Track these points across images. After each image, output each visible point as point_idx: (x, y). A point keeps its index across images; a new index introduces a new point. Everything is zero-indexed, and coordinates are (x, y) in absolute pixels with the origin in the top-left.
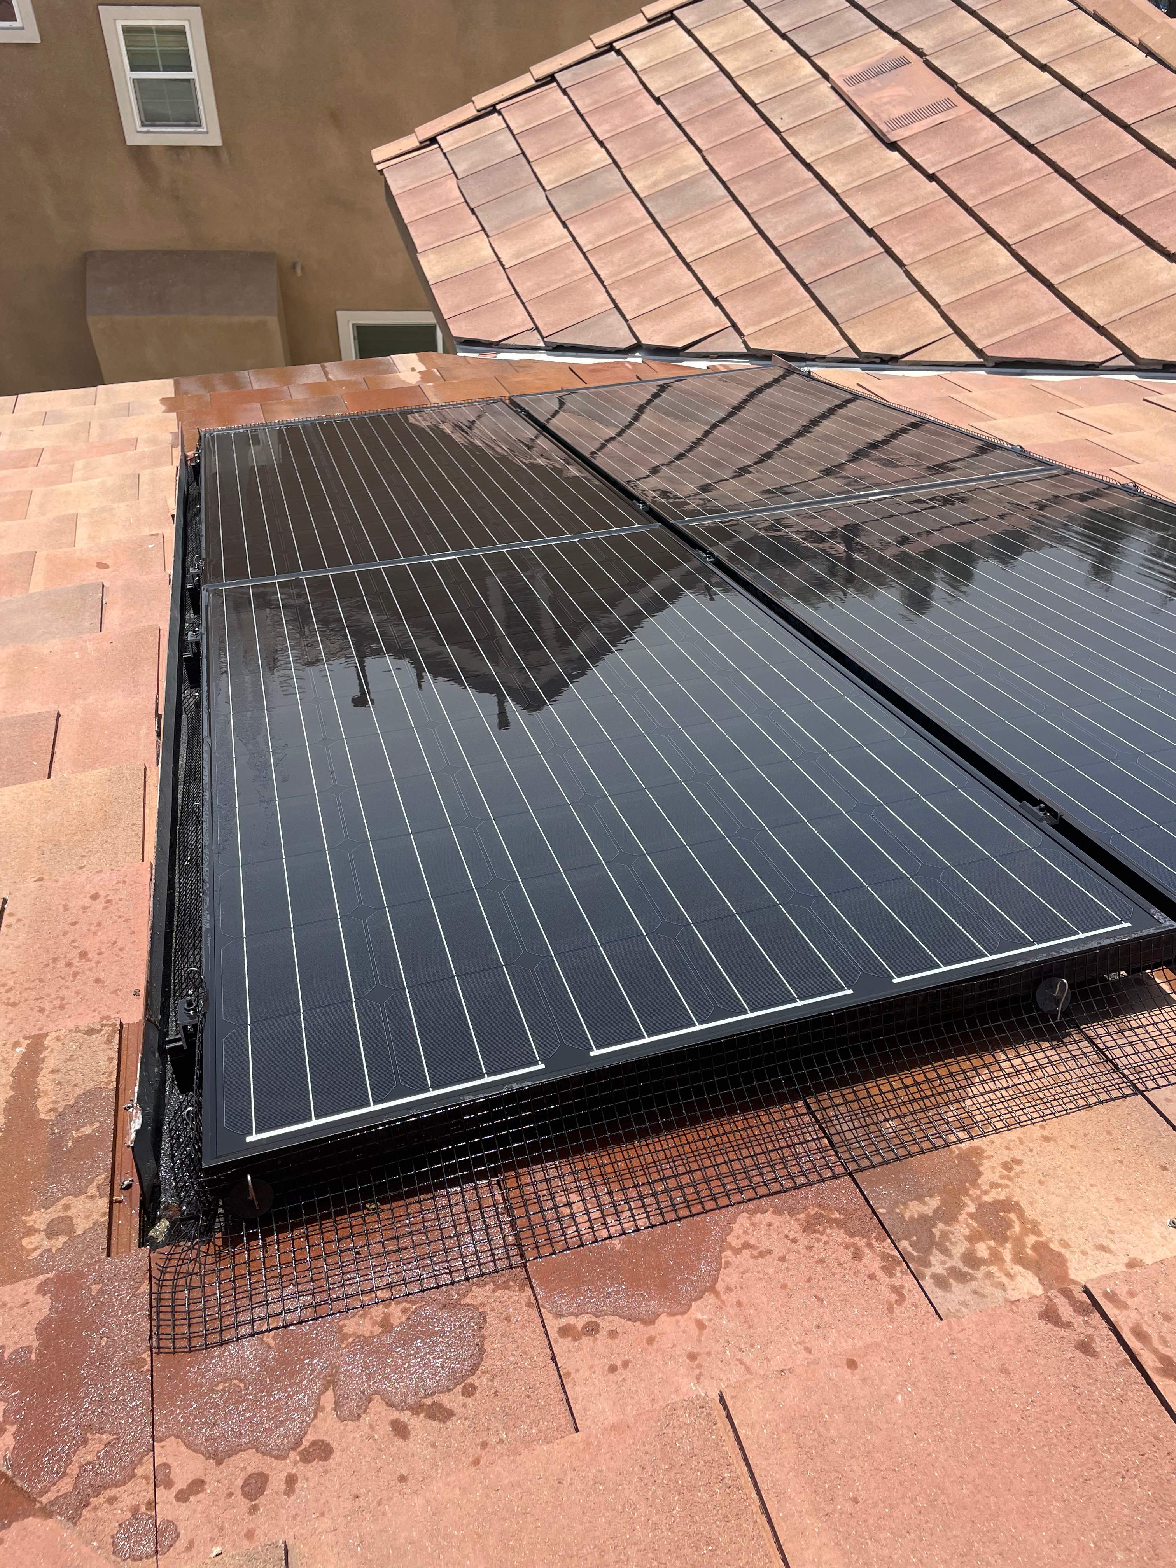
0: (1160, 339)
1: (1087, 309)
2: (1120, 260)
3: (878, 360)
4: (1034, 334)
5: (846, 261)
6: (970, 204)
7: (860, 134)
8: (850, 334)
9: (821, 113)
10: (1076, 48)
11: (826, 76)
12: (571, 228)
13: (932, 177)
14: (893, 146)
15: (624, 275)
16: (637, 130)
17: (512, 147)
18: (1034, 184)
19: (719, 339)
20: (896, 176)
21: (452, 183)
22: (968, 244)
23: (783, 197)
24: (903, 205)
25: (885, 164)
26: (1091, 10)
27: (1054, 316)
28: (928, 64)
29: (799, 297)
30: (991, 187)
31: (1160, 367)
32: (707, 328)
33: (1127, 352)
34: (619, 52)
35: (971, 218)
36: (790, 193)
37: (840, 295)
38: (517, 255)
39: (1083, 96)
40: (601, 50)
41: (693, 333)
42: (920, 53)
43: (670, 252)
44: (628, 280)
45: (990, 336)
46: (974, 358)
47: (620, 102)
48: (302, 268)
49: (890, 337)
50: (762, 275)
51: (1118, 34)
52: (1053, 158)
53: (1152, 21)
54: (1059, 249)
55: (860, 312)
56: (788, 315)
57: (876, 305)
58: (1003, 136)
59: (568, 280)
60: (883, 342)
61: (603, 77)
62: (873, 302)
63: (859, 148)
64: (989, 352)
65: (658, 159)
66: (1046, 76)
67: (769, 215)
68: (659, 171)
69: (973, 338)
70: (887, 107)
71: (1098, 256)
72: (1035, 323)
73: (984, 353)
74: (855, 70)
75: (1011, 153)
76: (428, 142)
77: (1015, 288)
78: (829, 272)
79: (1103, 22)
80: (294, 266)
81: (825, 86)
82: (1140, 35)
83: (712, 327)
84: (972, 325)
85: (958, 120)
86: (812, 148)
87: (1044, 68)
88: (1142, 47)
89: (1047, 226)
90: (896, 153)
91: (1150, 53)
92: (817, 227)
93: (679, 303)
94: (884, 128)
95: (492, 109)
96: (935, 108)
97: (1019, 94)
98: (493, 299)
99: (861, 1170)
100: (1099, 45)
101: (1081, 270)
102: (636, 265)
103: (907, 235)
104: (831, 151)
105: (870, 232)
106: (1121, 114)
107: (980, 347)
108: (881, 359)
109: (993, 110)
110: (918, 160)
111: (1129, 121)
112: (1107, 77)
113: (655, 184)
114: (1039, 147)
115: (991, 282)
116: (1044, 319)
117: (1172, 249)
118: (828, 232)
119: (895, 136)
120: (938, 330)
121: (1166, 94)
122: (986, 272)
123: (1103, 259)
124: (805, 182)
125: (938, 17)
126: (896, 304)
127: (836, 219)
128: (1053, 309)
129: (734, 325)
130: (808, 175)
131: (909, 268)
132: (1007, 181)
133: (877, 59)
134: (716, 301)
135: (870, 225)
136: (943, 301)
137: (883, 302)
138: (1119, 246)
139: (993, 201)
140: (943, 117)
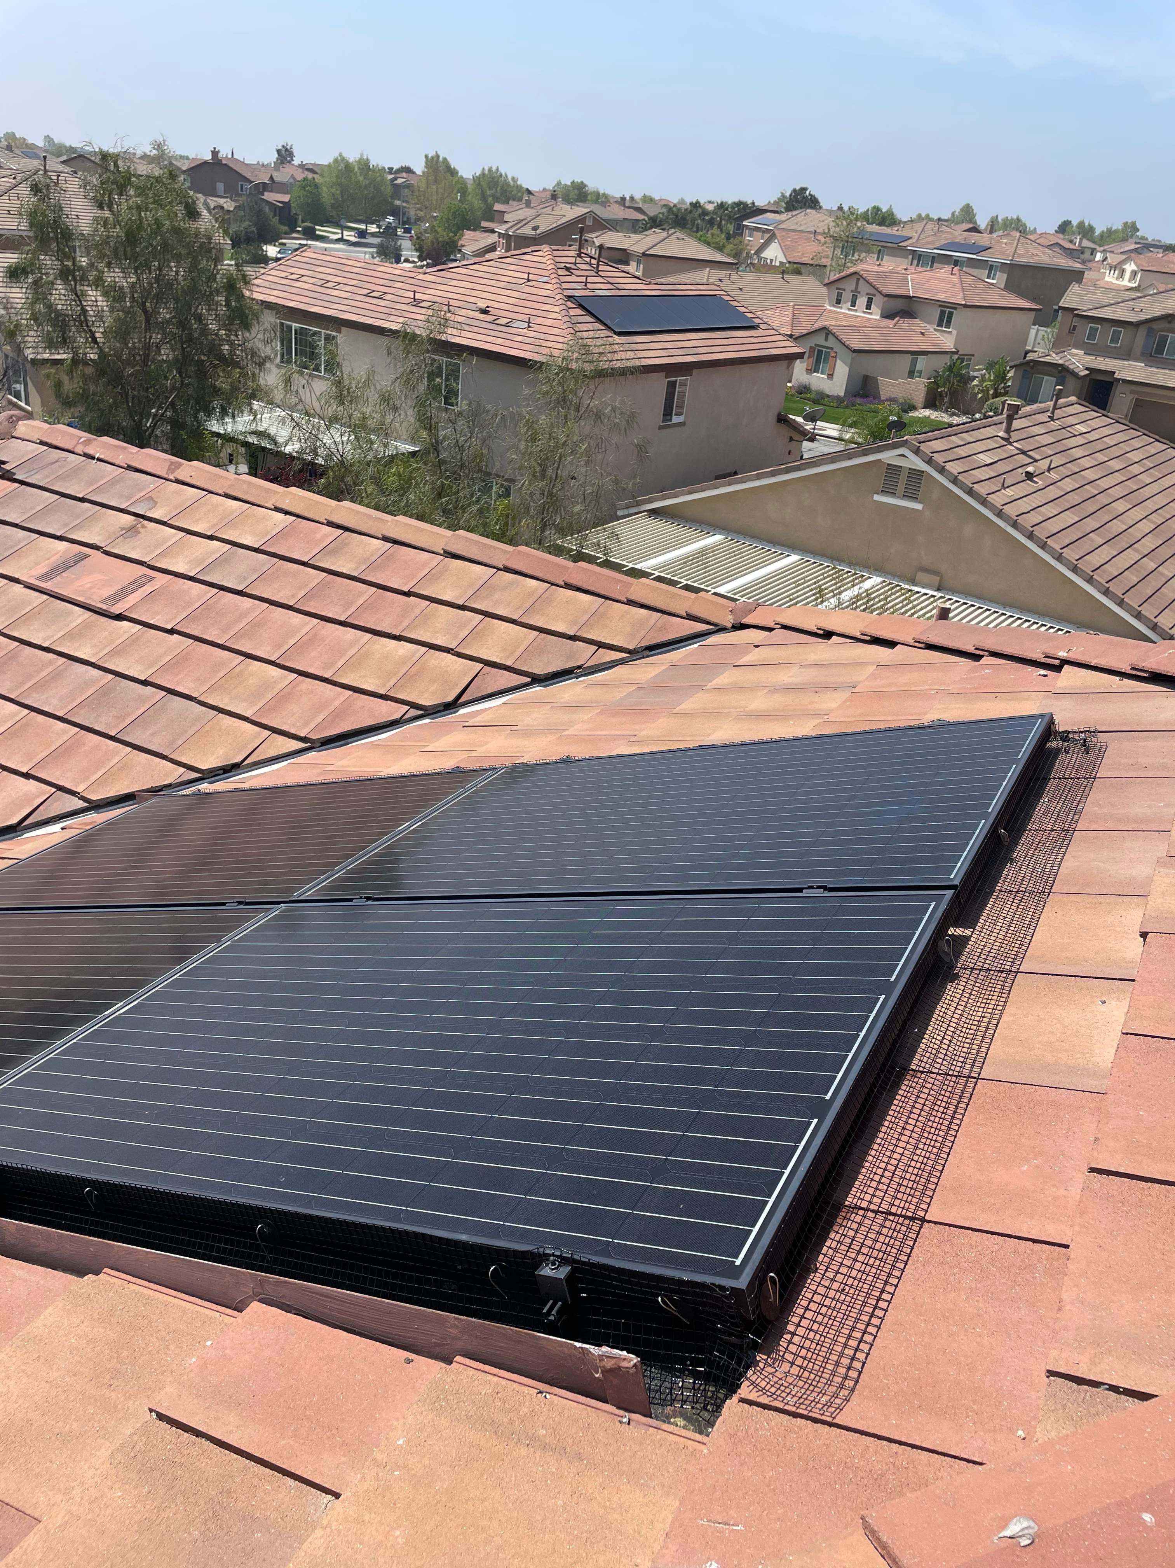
0: (430, 690)
1: (365, 686)
2: (363, 650)
3: (221, 772)
4: (338, 715)
5: (137, 709)
6: (220, 642)
7: (80, 616)
8: (184, 760)
9: (30, 608)
10: (227, 521)
11: (14, 580)
13: (172, 632)
14: (120, 617)
18: (261, 616)
19: (52, 804)
20: (138, 638)
22: (237, 669)
23: (38, 679)
25: (122, 631)
26: (221, 492)
27: (342, 699)
28: (108, 553)
29: (111, 748)
30: (229, 627)
31: (442, 708)
32: (34, 799)
33: (413, 705)
35: (226, 652)
36: (44, 674)
37: (153, 735)
39: (256, 550)
41: (21, 807)
42: (95, 547)
46: (301, 745)
49: (221, 752)
50: (60, 742)
51: (253, 504)
52: (265, 596)
53: (275, 493)
54: (313, 654)
55: (180, 742)
56: (111, 764)
57: (191, 732)
58: (210, 591)
60: (218, 757)
62: (186, 731)
63: (87, 626)
64: (314, 736)
66: (216, 543)
67: (34, 695)
69: (293, 731)
70: (93, 590)
71: (346, 651)
72: (332, 708)
73: (309, 739)
74: (41, 570)
75: (226, 600)
77: (298, 689)
78: (128, 721)
79: (235, 499)
81: (18, 588)
82: (271, 502)
83: (37, 797)
84: (285, 723)
85: (163, 587)
86: (42, 635)
87: (211, 538)
88: (277, 509)
89: (292, 642)
90: (125, 622)
91: (287, 513)
92: (91, 692)
94: (102, 606)
96: (138, 583)
97: (203, 560)
99: (979, 1074)
100: (244, 515)
101: (340, 663)
103: (181, 676)
104: (62, 633)
105: (145, 683)
106: (296, 555)
107: (303, 735)
108: (224, 770)
109: (192, 574)
110: (151, 622)
111: (305, 559)
112: (266, 535)
114: (248, 591)
115: (276, 691)
116: (337, 703)
117: (396, 632)
118: (103, 693)
119: (116, 609)
120: (258, 734)
121: (318, 536)
122: (267, 685)
123: (353, 652)
124: (51, 662)
125: (91, 519)
126: (207, 728)
127: (104, 681)
128: (339, 694)
129: (60, 788)
130: (51, 656)
131: (201, 699)
132: (238, 620)
133: (55, 560)
134: (27, 776)
135: (142, 678)
136: (248, 714)
137: (195, 729)
138: (357, 641)
139: (237, 635)
140: (148, 589)
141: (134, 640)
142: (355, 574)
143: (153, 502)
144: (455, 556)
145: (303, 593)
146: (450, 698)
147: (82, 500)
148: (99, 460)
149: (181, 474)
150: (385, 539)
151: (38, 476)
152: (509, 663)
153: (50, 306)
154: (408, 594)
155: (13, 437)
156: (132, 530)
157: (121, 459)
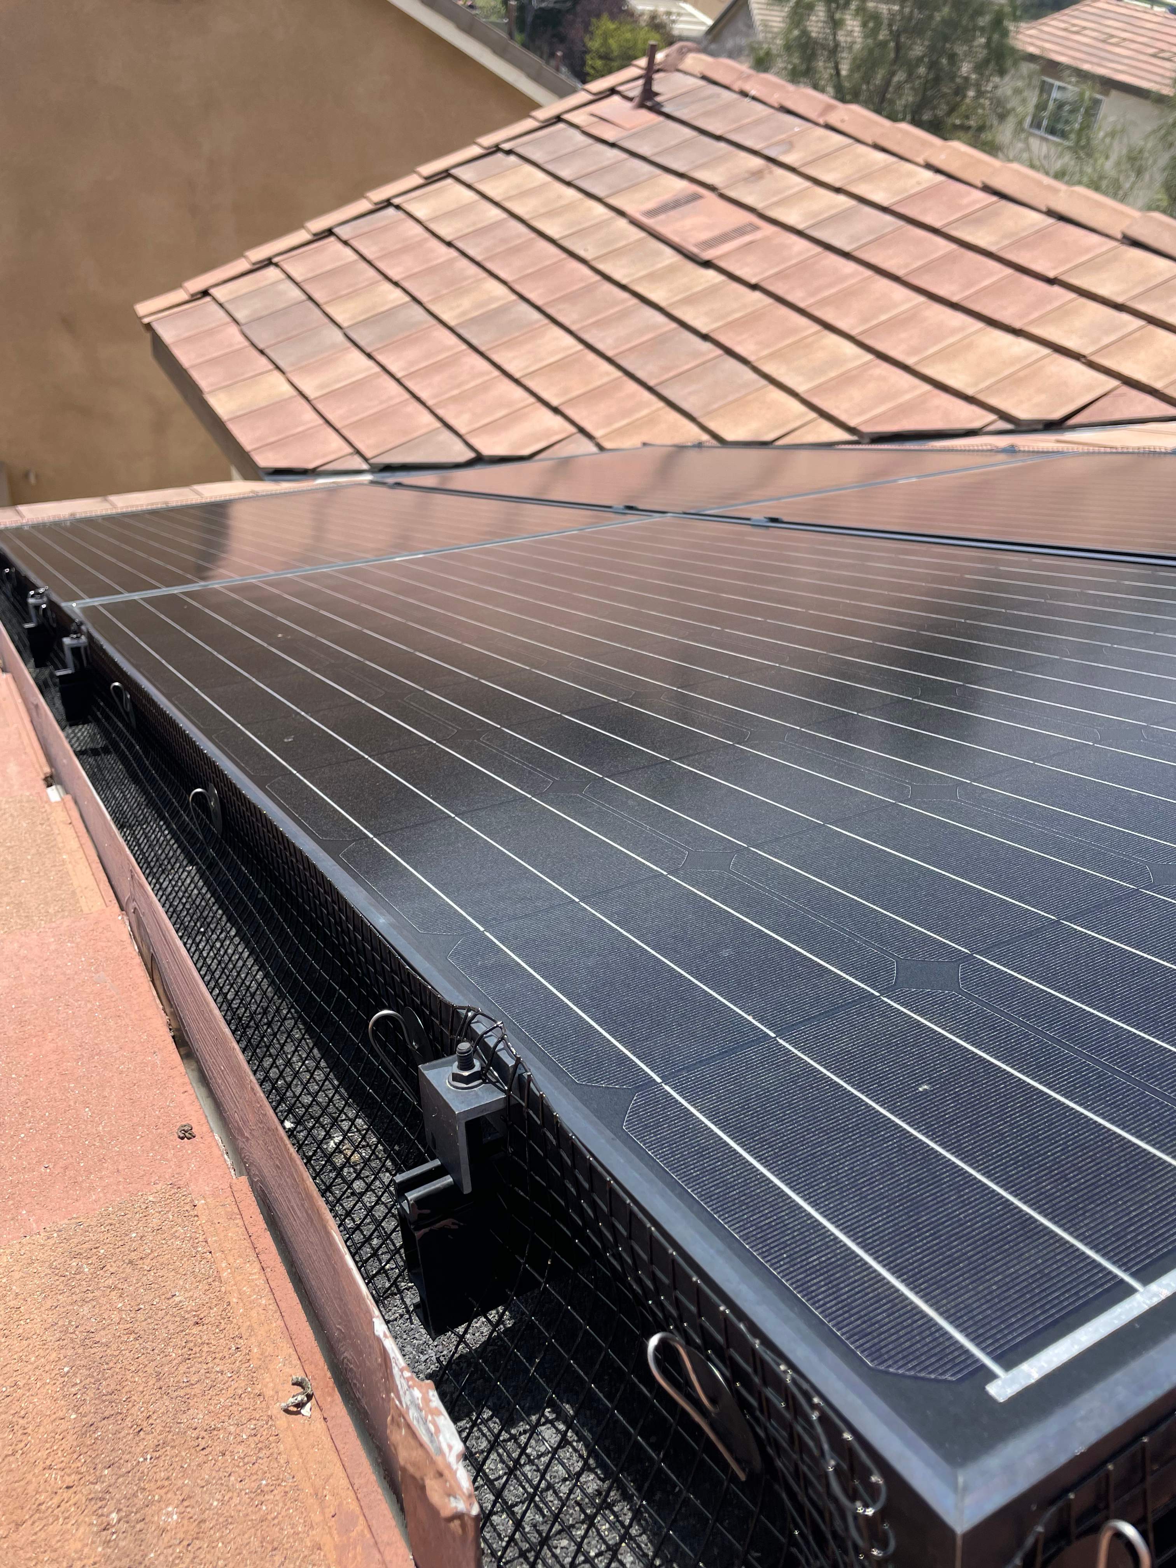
0: (1034, 401)
1: (950, 383)
2: (968, 340)
4: (903, 410)
5: (688, 364)
6: (803, 306)
7: (670, 257)
8: (712, 426)
9: (623, 244)
10: (865, 173)
11: (621, 213)
12: (380, 358)
13: (754, 287)
14: (707, 264)
15: (447, 396)
16: (431, 270)
17: (296, 294)
18: (859, 285)
19: (567, 445)
20: (716, 290)
21: (233, 330)
22: (810, 340)
23: (604, 315)
24: (733, 311)
25: (704, 279)
26: (870, 141)
27: (917, 392)
28: (723, 196)
29: (643, 400)
30: (819, 290)
31: (1041, 427)
32: (553, 436)
33: (1004, 416)
34: (398, 207)
35: (805, 318)
36: (611, 311)
37: (690, 394)
38: (321, 386)
39: (885, 210)
40: (378, 206)
41: (539, 440)
42: (712, 188)
43: (492, 372)
44: (454, 399)
45: (860, 414)
46: (847, 437)
47: (407, 248)
48: (37, 477)
49: (754, 426)
50: (599, 383)
51: (902, 157)
52: (874, 261)
53: (932, 145)
54: (903, 335)
55: (715, 406)
56: (639, 416)
57: (731, 398)
58: (815, 248)
59: (384, 406)
60: (751, 431)
61: (385, 229)
62: (727, 397)
63: (671, 269)
64: (866, 429)
65: (461, 292)
66: (843, 196)
67: (597, 330)
68: (466, 303)
69: (843, 418)
70: (692, 232)
71: (945, 338)
72: (901, 400)
73: (859, 431)
74: (651, 205)
75: (829, 261)
76: (199, 296)
77: (869, 373)
78: (671, 374)
79: (884, 148)
80: (26, 475)
81: (622, 223)
82: (922, 157)
83: (557, 434)
84: (838, 408)
85: (766, 239)
86: (623, 271)
87: (838, 190)
88: (929, 166)
89: (883, 318)
90: (712, 270)
91: (938, 171)
92: (645, 339)
93: (515, 416)
94: (695, 250)
95: (268, 262)
96: (740, 231)
97: (820, 214)
98: (300, 429)
100: (886, 168)
101: (931, 351)
102: (459, 385)
103: (746, 336)
104: (645, 273)
105: (705, 337)
106: (928, 220)
107: (853, 425)
109: (800, 228)
110: (736, 274)
111: (939, 225)
112: (904, 193)
113: (464, 313)
114: (857, 254)
115: (844, 369)
116: (908, 397)
117: (1017, 325)
118: (661, 340)
119: (707, 255)
120: (803, 415)
121: (965, 201)
122: (835, 361)
123: (951, 340)
124: (624, 301)
125: (721, 159)
126: (750, 397)
127: (666, 329)
128: (914, 388)
129: (582, 430)
130: (625, 295)
131: (756, 364)
132: (830, 285)
133: (666, 197)
134: (556, 410)
135: (704, 330)
136: (800, 389)
137: (737, 395)
138: (962, 329)
139: (824, 302)
140: (747, 238)
141: (712, 291)
142: (993, 249)
143: (790, 145)
144: (1136, 244)
145: (919, 263)
146: (1057, 415)
147: (719, 138)
148: (754, 98)
149: (833, 119)
150: (1050, 213)
151: (685, 111)
152: (1158, 385)
153: (805, 33)
154: (1051, 281)
155: (678, 70)
156: (757, 175)
157: (775, 98)
